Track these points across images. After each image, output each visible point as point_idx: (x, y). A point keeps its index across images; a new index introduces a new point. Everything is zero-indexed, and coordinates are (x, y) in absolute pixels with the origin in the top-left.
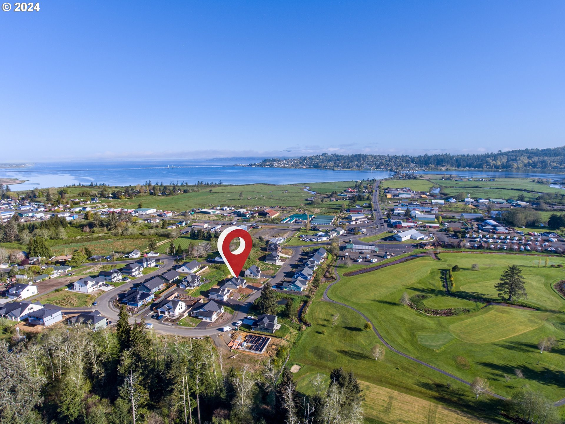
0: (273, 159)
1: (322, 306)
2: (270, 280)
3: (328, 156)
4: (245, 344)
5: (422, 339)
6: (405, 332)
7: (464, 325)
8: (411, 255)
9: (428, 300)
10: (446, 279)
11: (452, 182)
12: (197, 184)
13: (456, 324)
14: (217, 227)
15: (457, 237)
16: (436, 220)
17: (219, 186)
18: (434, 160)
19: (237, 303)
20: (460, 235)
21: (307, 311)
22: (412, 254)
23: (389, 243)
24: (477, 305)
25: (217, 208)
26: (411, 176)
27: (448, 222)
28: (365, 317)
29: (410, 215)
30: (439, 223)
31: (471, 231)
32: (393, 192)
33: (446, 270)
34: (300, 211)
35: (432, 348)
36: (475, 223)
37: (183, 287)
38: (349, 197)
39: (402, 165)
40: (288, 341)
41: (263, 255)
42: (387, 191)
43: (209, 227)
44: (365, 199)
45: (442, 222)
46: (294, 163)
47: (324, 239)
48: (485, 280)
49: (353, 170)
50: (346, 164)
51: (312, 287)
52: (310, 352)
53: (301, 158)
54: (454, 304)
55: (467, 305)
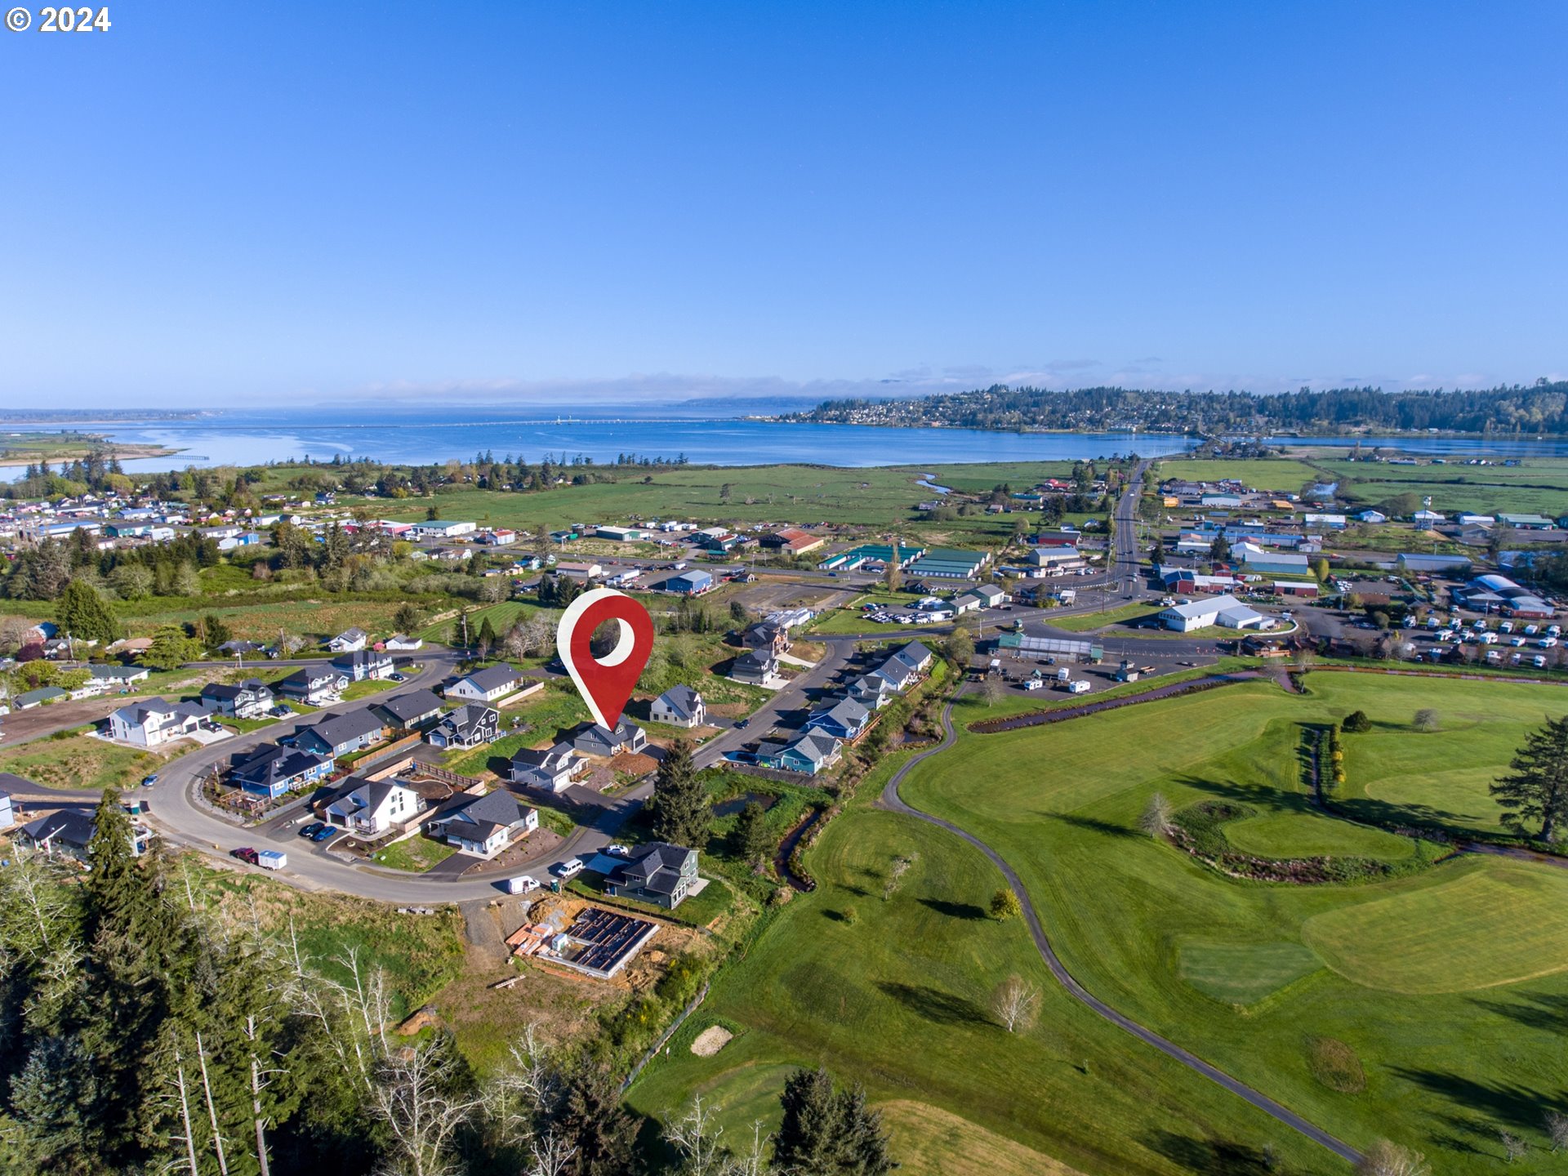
0: (847, 401)
1: (869, 825)
2: (727, 732)
3: (1008, 393)
4: (564, 941)
5: (1195, 961)
6: (1138, 933)
7: (1363, 919)
8: (1209, 676)
9: (1241, 823)
10: (1317, 756)
11: (1379, 467)
12: (616, 462)
13: (1334, 915)
14: (627, 576)
15: (1375, 624)
16: (1310, 573)
17: (677, 469)
18: (1329, 405)
19: (595, 802)
20: (1384, 619)
21: (814, 839)
22: (1215, 671)
23: (1142, 634)
24: (1418, 849)
25: (648, 525)
26: (1251, 450)
27: (1349, 580)
28: (1007, 869)
29: (1228, 556)
30: (1319, 581)
31: (1424, 607)
32: (1185, 490)
33: (1321, 728)
34: (885, 539)
35: (1226, 999)
36: (1442, 587)
37: (438, 744)
38: (1046, 502)
39: (1228, 420)
40: (715, 938)
41: (727, 657)
42: (1167, 487)
43: (606, 573)
44: (1093, 509)
45: (1328, 579)
46: (909, 412)
47: (937, 617)
48: (1458, 766)
49: (1078, 433)
50: (1059, 415)
51: (855, 762)
52: (782, 981)
53: (927, 398)
54: (1335, 843)
55: (1382, 848)
